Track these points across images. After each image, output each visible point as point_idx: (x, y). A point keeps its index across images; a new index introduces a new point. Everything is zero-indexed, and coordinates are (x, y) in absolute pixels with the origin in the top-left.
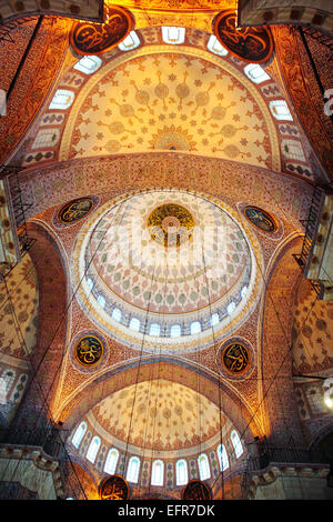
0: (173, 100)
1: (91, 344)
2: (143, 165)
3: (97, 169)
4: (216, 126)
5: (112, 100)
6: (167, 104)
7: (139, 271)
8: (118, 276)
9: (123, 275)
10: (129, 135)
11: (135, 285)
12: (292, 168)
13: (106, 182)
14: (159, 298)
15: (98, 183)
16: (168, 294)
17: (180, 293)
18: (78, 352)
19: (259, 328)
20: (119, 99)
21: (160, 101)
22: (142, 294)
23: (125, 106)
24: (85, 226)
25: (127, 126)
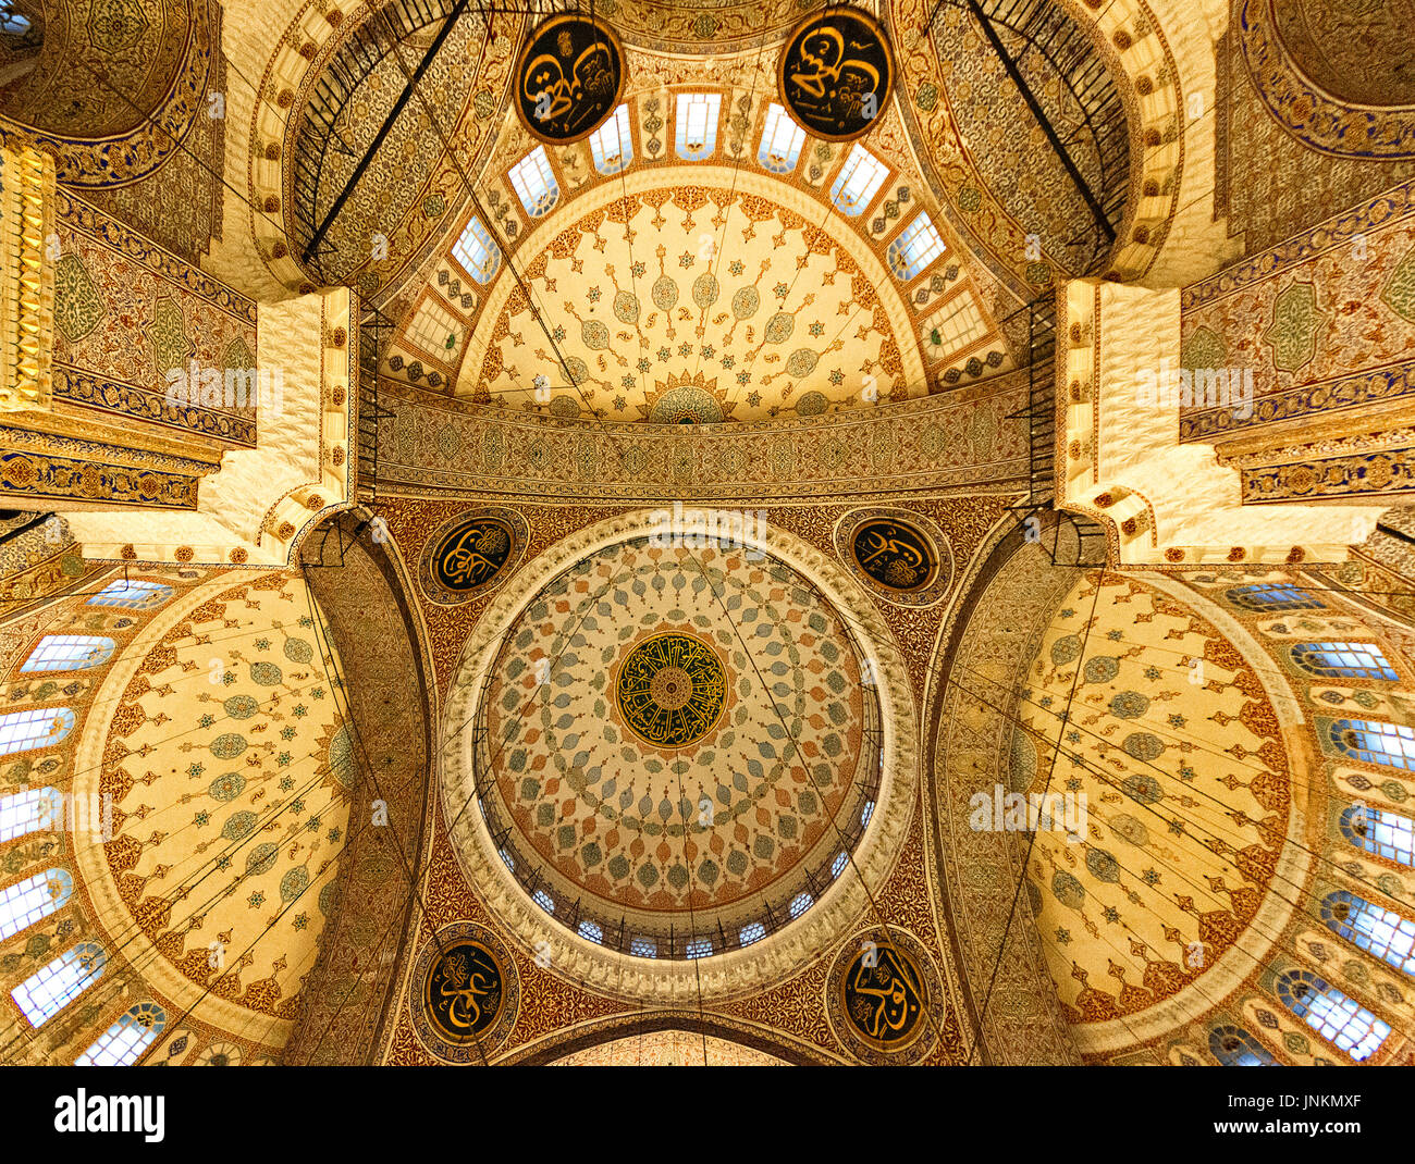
0: (685, 315)
1: (472, 969)
2: (626, 445)
3: (532, 437)
4: (777, 357)
5: (569, 307)
6: (676, 324)
7: (599, 806)
8: (547, 813)
9: (558, 813)
10: (598, 389)
11: (590, 839)
12: (953, 377)
13: (548, 472)
14: (648, 874)
15: (531, 471)
16: (672, 862)
17: (699, 860)
18: (435, 988)
19: (931, 882)
20: (582, 306)
21: (662, 317)
22: (605, 862)
23: (595, 323)
24: (490, 615)
25: (594, 370)
